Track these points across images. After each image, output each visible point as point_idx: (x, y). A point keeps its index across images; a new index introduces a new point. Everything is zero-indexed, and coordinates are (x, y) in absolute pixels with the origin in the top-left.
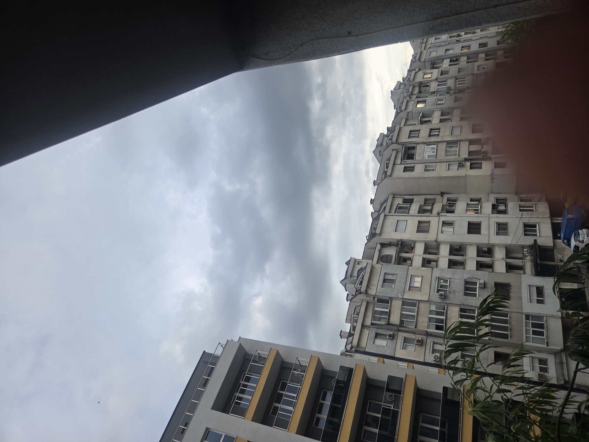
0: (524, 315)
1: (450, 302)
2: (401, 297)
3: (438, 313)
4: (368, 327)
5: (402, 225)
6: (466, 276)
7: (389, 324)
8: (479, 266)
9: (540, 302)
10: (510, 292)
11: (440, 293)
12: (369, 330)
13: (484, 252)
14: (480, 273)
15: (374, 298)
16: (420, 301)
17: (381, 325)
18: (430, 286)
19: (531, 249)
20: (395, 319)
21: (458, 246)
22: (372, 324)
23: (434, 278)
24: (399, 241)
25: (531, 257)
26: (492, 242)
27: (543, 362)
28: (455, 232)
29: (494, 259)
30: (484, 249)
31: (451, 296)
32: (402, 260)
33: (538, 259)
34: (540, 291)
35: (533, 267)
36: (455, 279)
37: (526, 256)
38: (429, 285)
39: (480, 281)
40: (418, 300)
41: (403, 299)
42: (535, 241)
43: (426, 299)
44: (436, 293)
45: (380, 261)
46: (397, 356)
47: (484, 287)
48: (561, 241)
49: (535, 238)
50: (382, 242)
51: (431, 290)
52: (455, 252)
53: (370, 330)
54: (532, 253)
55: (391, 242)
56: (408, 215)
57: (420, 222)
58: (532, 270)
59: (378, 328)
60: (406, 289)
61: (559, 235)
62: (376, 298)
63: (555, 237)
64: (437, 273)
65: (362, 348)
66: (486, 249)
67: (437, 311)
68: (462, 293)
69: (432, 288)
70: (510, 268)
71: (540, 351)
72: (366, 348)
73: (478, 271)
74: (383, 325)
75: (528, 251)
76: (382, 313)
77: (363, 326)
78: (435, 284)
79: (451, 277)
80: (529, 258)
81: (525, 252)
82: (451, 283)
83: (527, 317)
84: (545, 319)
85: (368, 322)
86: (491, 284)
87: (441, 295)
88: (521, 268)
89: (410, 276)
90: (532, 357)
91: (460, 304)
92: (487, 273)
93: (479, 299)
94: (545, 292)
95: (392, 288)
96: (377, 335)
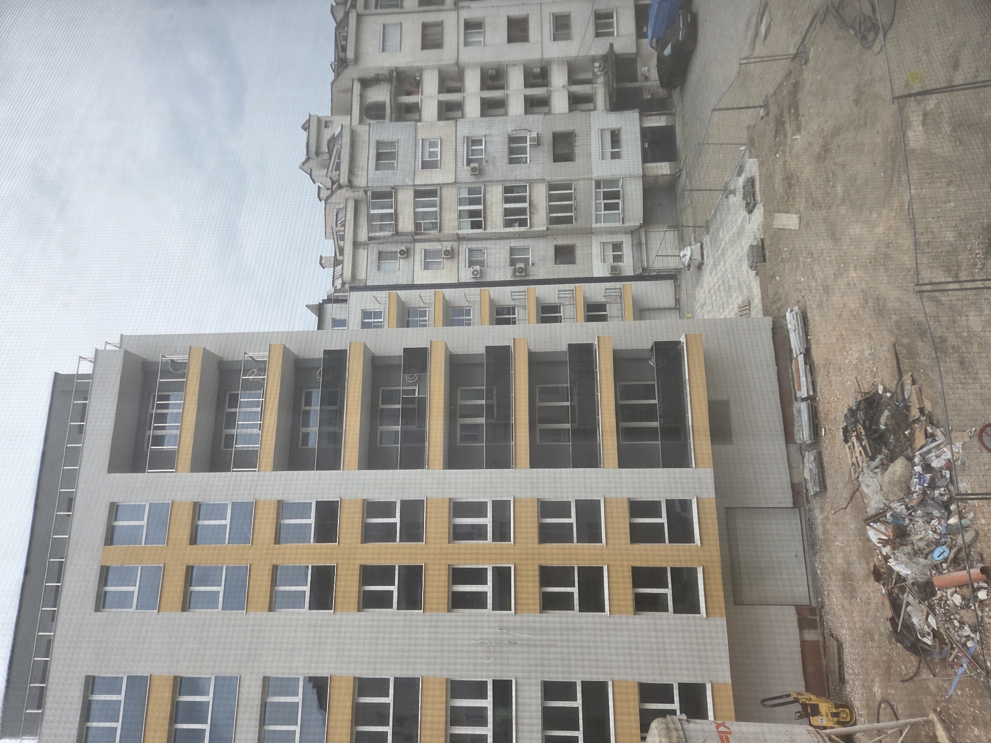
0: (594, 182)
1: (487, 179)
2: (410, 183)
3: (472, 202)
4: (365, 244)
5: (393, 36)
6: (510, 128)
7: (397, 233)
8: (528, 106)
9: (615, 156)
10: (575, 146)
11: (473, 165)
12: (368, 249)
13: (536, 76)
14: (531, 118)
15: (366, 192)
16: (441, 185)
17: (384, 237)
18: (456, 154)
19: (604, 63)
20: (406, 224)
21: (493, 69)
22: (370, 239)
23: (460, 139)
24: (392, 71)
25: (604, 78)
26: (547, 56)
27: (617, 247)
28: (488, 42)
29: (551, 89)
30: (535, 70)
31: (489, 168)
32: (403, 111)
33: (614, 81)
34: (615, 137)
35: (607, 96)
36: (491, 135)
37: (597, 77)
38: (454, 152)
39: (531, 134)
40: (439, 184)
41: (414, 185)
42: (611, 45)
43: (450, 179)
44: (465, 167)
45: (365, 118)
46: (417, 281)
47: (538, 144)
48: (647, 41)
49: (610, 40)
50: (362, 75)
51: (458, 163)
52: (490, 83)
54: (606, 70)
55: (377, 75)
56: (401, 10)
57: (425, 26)
58: (605, 102)
59: (380, 243)
60: (417, 167)
61: (645, 30)
63: (640, 34)
64: (464, 129)
65: (360, 281)
66: (538, 70)
67: (470, 199)
68: (506, 160)
69: (459, 159)
70: (576, 101)
71: (613, 232)
72: (366, 280)
73: (528, 116)
74: (389, 236)
75: (600, 66)
76: (382, 217)
77: (356, 245)
78: (462, 150)
79: (487, 133)
80: (601, 80)
81: (596, 70)
82: (488, 145)
83: (598, 184)
84: (621, 182)
85: (363, 236)
86: (548, 139)
87: (473, 169)
88: (588, 99)
89: (421, 141)
90: (604, 243)
91: (503, 179)
92: (541, 117)
93: (531, 165)
94: (624, 137)
95: (393, 168)
96: (381, 256)
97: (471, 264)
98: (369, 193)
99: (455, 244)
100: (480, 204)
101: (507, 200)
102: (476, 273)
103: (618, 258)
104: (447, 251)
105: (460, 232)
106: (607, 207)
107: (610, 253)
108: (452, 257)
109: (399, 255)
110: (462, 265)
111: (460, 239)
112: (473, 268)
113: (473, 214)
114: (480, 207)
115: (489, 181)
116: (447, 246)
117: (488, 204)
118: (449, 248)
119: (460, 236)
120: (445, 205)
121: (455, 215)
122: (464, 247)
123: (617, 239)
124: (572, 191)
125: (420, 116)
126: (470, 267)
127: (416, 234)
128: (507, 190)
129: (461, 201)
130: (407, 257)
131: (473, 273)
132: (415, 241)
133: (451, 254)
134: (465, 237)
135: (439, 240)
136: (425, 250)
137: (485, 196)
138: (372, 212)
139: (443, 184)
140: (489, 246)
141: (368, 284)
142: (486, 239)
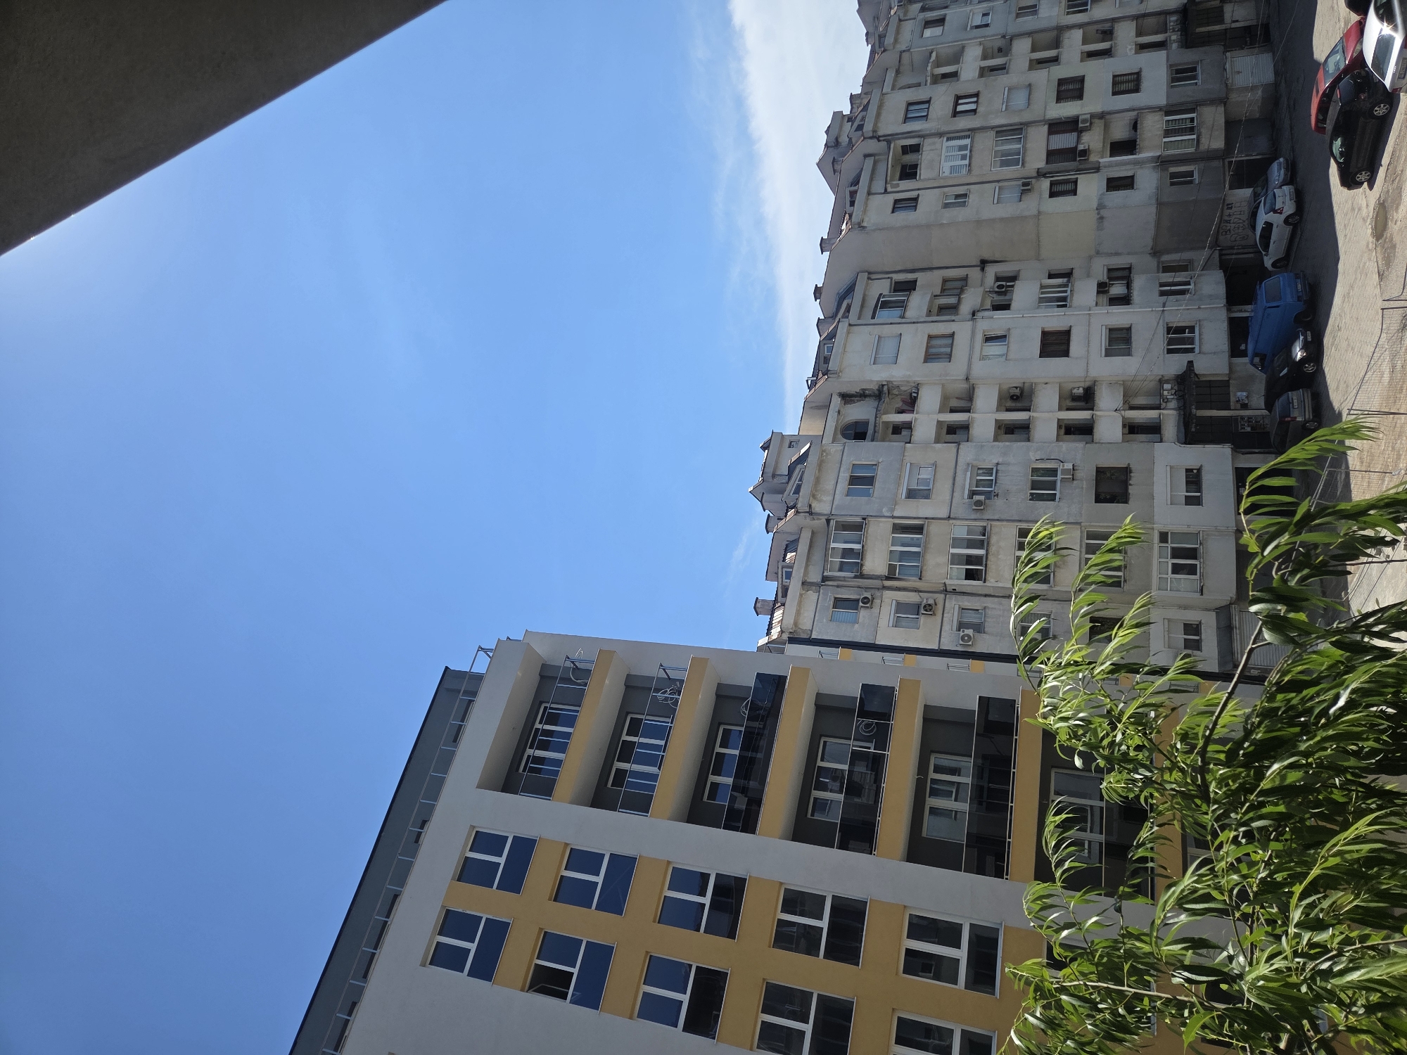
0: (1157, 531)
1: (995, 517)
2: (889, 514)
3: (971, 544)
4: (817, 585)
5: (888, 349)
6: (1034, 457)
7: (861, 575)
8: (1063, 431)
9: (1193, 501)
10: (1130, 485)
11: (976, 498)
12: (819, 592)
13: (1076, 398)
14: (1065, 446)
15: (828, 521)
16: (930, 520)
17: (844, 579)
18: (954, 484)
19: (1179, 384)
20: (876, 563)
21: (1016, 388)
22: (825, 579)
23: (961, 466)
24: (883, 385)
25: (1178, 403)
26: (1094, 373)
27: (1192, 628)
28: (1011, 356)
29: (1098, 413)
30: (1075, 391)
31: (999, 503)
32: (890, 430)
33: (1193, 407)
34: (1194, 479)
35: (1182, 424)
36: (1008, 464)
37: (1167, 401)
38: (950, 482)
39: (1063, 466)
40: (927, 518)
41: (893, 517)
42: (1190, 363)
43: (944, 513)
44: (966, 501)
45: (840, 437)
46: (881, 641)
47: (1074, 478)
48: (1246, 360)
49: (1190, 357)
50: (844, 390)
51: (955, 494)
52: (1011, 403)
53: (821, 591)
54: (1181, 393)
55: (864, 390)
56: (903, 320)
57: (930, 337)
58: (1178, 431)
59: (838, 586)
60: (899, 496)
61: (1243, 347)
62: (832, 521)
63: (1236, 351)
64: (968, 453)
65: (804, 631)
66: (1081, 390)
67: (969, 540)
68: (1026, 496)
69: (957, 488)
70: (1132, 429)
71: (1185, 605)
72: (812, 631)
73: (1061, 443)
74: (851, 578)
75: (1172, 388)
76: (846, 553)
77: (805, 585)
78: (964, 479)
79: (1000, 460)
80: (1173, 404)
81: (1165, 393)
82: (999, 474)
83: (1164, 537)
84: (1200, 537)
85: (816, 575)
86: (1087, 474)
87: (977, 503)
88: (1154, 428)
89: (909, 464)
90: (1169, 620)
91: (1017, 518)
92: (1080, 445)
93: (1061, 504)
94: (1206, 478)
95: (869, 495)
96: (839, 603)
97: (961, 626)
98: (832, 523)
99: (940, 597)
100: (981, 548)
101: (1022, 547)
102: (966, 638)
103: (1192, 645)
104: (930, 605)
105: (948, 582)
106: (1177, 569)
107: (1179, 636)
108: (935, 614)
109: (861, 604)
110: (947, 627)
111: (947, 591)
112: (963, 631)
113: (970, 560)
114: (981, 552)
115: (998, 520)
116: (930, 598)
117: (994, 549)
118: (931, 602)
119: (949, 589)
120: (931, 545)
121: (944, 559)
122: (953, 604)
123: (1192, 616)
125: (911, 436)
126: (958, 630)
127: (888, 578)
128: (1023, 533)
129: (956, 542)
130: (871, 607)
131: (962, 639)
132: (885, 587)
133: (933, 610)
134: (955, 590)
135: (917, 591)
136: (896, 601)
137: (990, 538)
138: (832, 545)
139: (933, 519)
140: (989, 605)
141: (814, 636)
142: (986, 596)
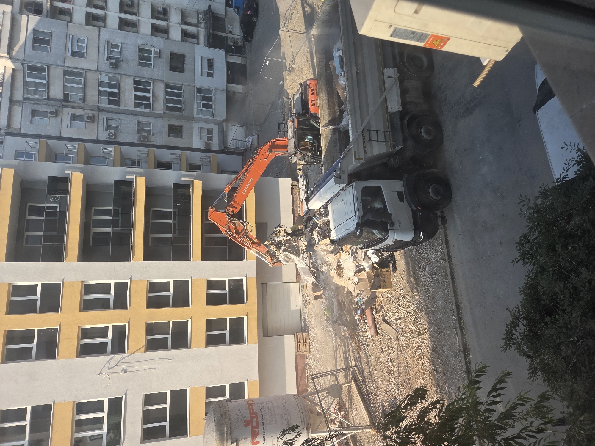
0: (196, 88)
1: (122, 73)
2: (62, 64)
3: (110, 86)
4: (19, 102)
6: (140, 42)
7: (48, 98)
8: (154, 30)
9: (210, 75)
10: (185, 64)
11: (111, 61)
12: (22, 106)
13: (159, 13)
14: (155, 39)
15: (22, 64)
16: (86, 70)
17: (38, 100)
18: (98, 51)
19: (205, 15)
20: (57, 92)
22: (25, 99)
23: (102, 42)
25: (205, 25)
26: (167, 1)
27: (210, 131)
29: (170, 23)
30: (159, 9)
31: (124, 65)
32: (58, 12)
33: (211, 29)
34: (211, 64)
35: (206, 37)
36: (127, 44)
37: (201, 23)
38: (97, 49)
39: (154, 50)
40: (84, 69)
41: (64, 66)
42: (210, 6)
43: (94, 67)
44: (106, 62)
45: (24, 10)
47: (160, 57)
49: (210, 2)
51: (99, 57)
52: (126, 9)
53: (24, 106)
54: (206, 21)
58: (205, 40)
59: (34, 104)
60: (67, 54)
63: (228, 4)
64: (105, 35)
65: (15, 129)
66: (161, 9)
67: (109, 84)
68: (136, 63)
69: (101, 54)
70: (185, 35)
71: (207, 121)
72: (20, 129)
73: (153, 37)
74: (41, 99)
75: (202, 17)
76: (36, 85)
77: (12, 102)
78: (104, 49)
79: (123, 41)
80: (203, 26)
81: (199, 19)
82: (123, 49)
84: (213, 92)
85: (19, 95)
86: (166, 55)
87: (112, 64)
88: (195, 37)
89: (71, 36)
90: (201, 128)
91: (133, 75)
92: (162, 40)
93: (154, 70)
94: (216, 65)
95: (47, 51)
96: (34, 113)
97: (108, 128)
98: (26, 66)
99: (96, 113)
100: (116, 88)
101: (136, 90)
102: (111, 135)
103: (210, 139)
104: (90, 117)
105: (100, 105)
106: (204, 106)
107: (205, 135)
108: (93, 121)
109: (49, 115)
110: (100, 128)
111: (100, 110)
112: (109, 131)
113: (110, 94)
114: (116, 91)
115: (124, 75)
116: (90, 113)
117: (122, 89)
118: (91, 115)
119: (101, 108)
120: (89, 85)
121: (97, 93)
122: (103, 116)
123: (210, 126)
124: (182, 92)
125: (71, 18)
126: (107, 130)
127: (64, 101)
128: (136, 82)
129: (101, 84)
130: (56, 116)
131: (109, 134)
132: (63, 106)
133: (92, 119)
134: (103, 109)
135: (83, 108)
136: (71, 113)
137: (120, 84)
138: (28, 79)
139: (88, 70)
140: (122, 118)
141: (22, 132)
142: (120, 113)
